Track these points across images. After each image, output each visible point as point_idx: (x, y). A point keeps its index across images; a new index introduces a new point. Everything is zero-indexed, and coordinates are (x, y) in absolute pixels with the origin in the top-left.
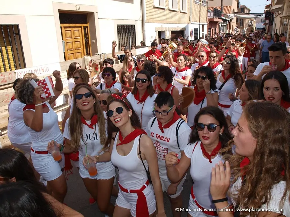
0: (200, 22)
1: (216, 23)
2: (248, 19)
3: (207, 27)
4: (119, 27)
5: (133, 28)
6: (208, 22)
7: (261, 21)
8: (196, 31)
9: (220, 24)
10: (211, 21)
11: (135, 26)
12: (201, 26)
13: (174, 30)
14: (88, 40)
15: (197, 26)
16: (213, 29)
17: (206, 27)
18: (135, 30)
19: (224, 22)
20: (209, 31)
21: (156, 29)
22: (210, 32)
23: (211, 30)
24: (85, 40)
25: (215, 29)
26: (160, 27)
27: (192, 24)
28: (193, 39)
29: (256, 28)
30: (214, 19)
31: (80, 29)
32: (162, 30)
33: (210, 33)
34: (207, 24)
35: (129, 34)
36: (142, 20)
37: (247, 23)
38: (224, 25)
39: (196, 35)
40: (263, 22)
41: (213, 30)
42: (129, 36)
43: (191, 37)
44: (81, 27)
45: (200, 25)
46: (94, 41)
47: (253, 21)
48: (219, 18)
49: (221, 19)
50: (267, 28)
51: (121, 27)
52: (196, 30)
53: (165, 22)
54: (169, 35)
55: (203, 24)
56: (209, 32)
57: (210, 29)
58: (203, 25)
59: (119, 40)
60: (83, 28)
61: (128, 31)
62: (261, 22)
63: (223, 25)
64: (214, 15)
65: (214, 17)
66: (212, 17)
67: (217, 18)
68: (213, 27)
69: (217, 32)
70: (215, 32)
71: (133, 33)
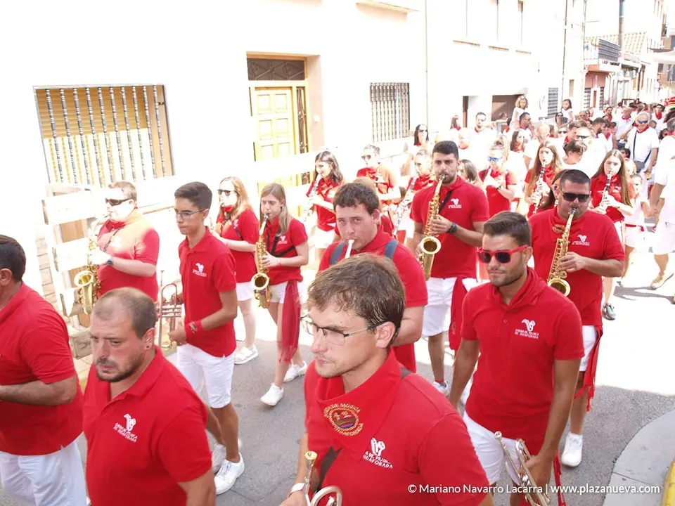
0: (563, 73)
1: (604, 74)
3: (582, 84)
4: (375, 88)
5: (405, 88)
6: (585, 74)
8: (551, 96)
9: (615, 78)
10: (590, 70)
11: (408, 85)
12: (567, 83)
13: (500, 93)
14: (305, 116)
15: (556, 84)
16: (595, 89)
17: (578, 86)
18: (408, 93)
19: (625, 72)
20: (587, 94)
22: (589, 96)
23: (590, 92)
24: (299, 116)
25: (602, 90)
28: (546, 116)
30: (599, 65)
31: (288, 91)
32: (471, 94)
33: (589, 99)
34: (581, 78)
35: (395, 102)
36: (427, 72)
38: (626, 79)
39: (551, 106)
41: (595, 92)
42: (395, 106)
43: (541, 108)
44: (291, 88)
45: (565, 81)
46: (317, 119)
48: (612, 64)
49: (618, 65)
51: (379, 87)
52: (552, 93)
55: (572, 78)
56: (587, 98)
57: (588, 90)
58: (572, 81)
59: (373, 115)
60: (295, 90)
61: (394, 96)
63: (622, 78)
64: (601, 55)
65: (601, 60)
66: (595, 62)
67: (606, 63)
68: (596, 85)
69: (606, 98)
70: (602, 98)
71: (404, 101)
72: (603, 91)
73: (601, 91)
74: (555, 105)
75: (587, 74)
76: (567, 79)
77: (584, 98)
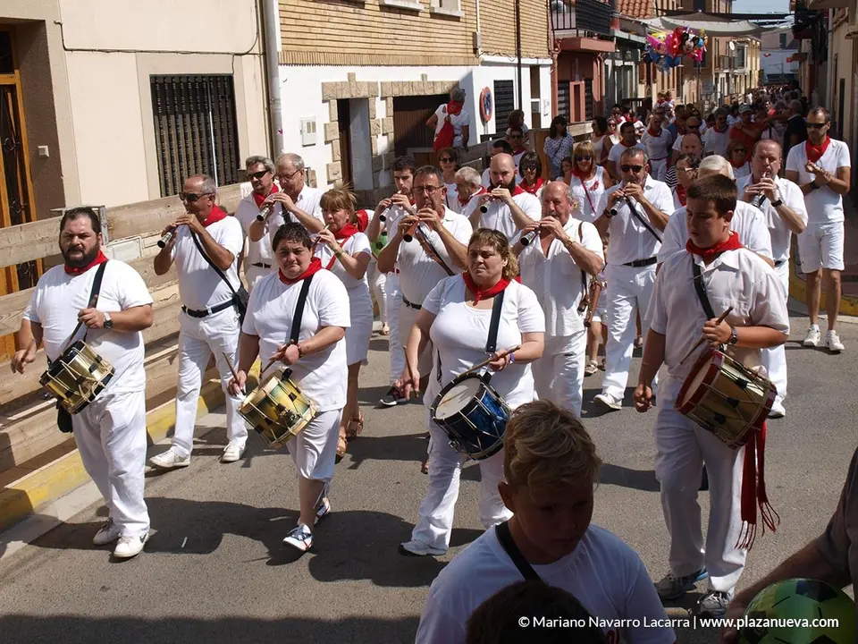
0: (519, 55)
1: (592, 56)
2: (728, 38)
3: (552, 74)
4: (162, 85)
5: (224, 87)
6: (556, 56)
8: (503, 96)
9: (608, 62)
10: (566, 48)
11: (230, 78)
12: (526, 72)
13: (406, 92)
14: (20, 147)
15: (508, 74)
16: (577, 82)
17: (545, 76)
18: (232, 97)
19: (623, 54)
20: (563, 92)
21: (329, 92)
22: (568, 95)
23: (568, 88)
25: (588, 85)
26: (345, 79)
27: (484, 63)
28: (494, 132)
29: (761, 73)
30: (578, 39)
32: (355, 95)
33: (568, 102)
34: (550, 62)
35: (206, 116)
36: (264, 54)
37: (722, 52)
38: (627, 64)
39: (503, 114)
40: (790, 47)
41: (577, 88)
42: (207, 123)
43: (484, 121)
45: (523, 69)
46: (46, 150)
47: (747, 42)
48: (601, 38)
49: (611, 39)
51: (170, 85)
52: (501, 90)
53: (365, 59)
54: (384, 117)
55: (534, 62)
56: (563, 99)
57: (561, 84)
58: (535, 70)
59: (162, 142)
61: (203, 103)
63: (619, 63)
64: (581, 23)
65: (581, 32)
66: (571, 34)
67: (590, 36)
68: (577, 76)
69: (596, 97)
70: (589, 97)
71: (224, 112)
73: (586, 85)
75: (560, 56)
76: (526, 65)
77: (557, 99)
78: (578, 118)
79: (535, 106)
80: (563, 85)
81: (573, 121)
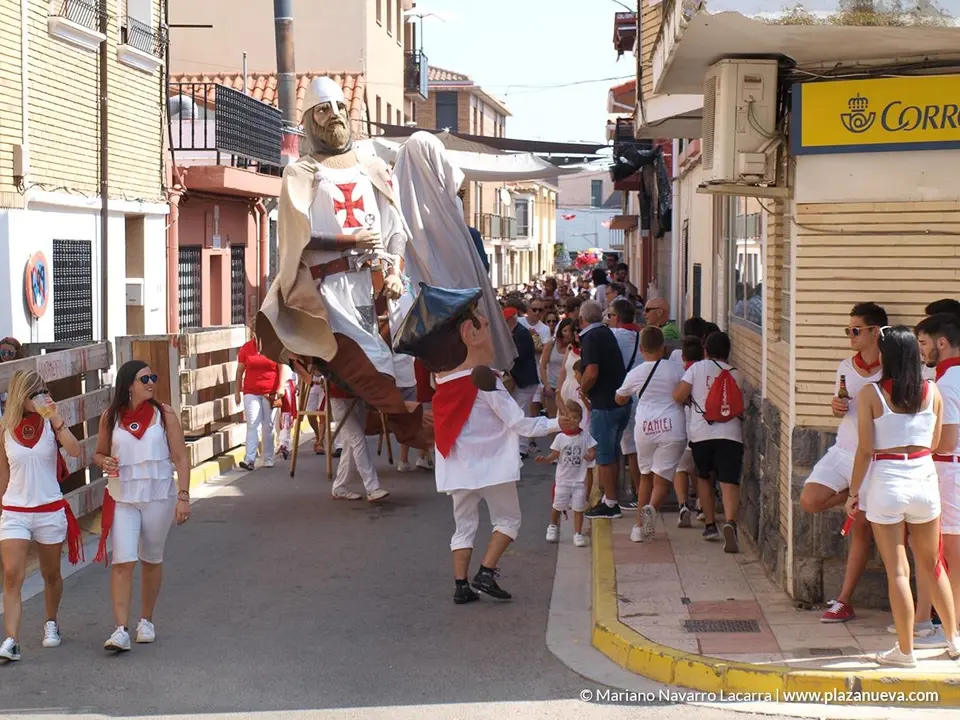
0: (103, 192)
1: (244, 202)
2: (498, 184)
3: (169, 234)
6: (176, 199)
7: (590, 198)
8: (71, 270)
10: (197, 185)
12: (117, 228)
15: (83, 228)
16: (216, 250)
17: (156, 238)
20: (188, 267)
22: (197, 273)
23: (199, 260)
25: (238, 256)
27: (34, 205)
28: (51, 339)
29: (559, 249)
30: (219, 169)
33: (197, 286)
34: (166, 210)
37: (488, 209)
39: (69, 305)
40: (609, 204)
41: (216, 261)
45: (111, 220)
47: (534, 192)
48: (263, 170)
50: (639, 255)
52: (67, 258)
55: (134, 208)
56: (188, 280)
57: (189, 253)
58: (134, 223)
62: (597, 203)
64: (225, 140)
65: (226, 157)
66: (207, 159)
67: (243, 164)
68: (217, 239)
69: (253, 278)
70: (240, 278)
72: (242, 258)
73: (234, 257)
74: (80, 304)
75: (184, 200)
76: (117, 213)
77: (177, 281)
78: (217, 319)
79: (133, 292)
80: (188, 255)
81: (206, 322)
